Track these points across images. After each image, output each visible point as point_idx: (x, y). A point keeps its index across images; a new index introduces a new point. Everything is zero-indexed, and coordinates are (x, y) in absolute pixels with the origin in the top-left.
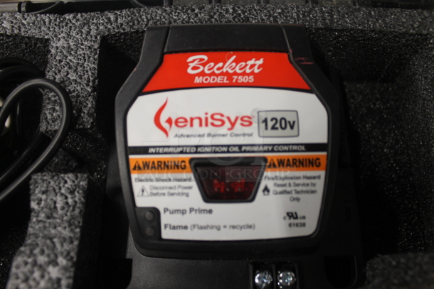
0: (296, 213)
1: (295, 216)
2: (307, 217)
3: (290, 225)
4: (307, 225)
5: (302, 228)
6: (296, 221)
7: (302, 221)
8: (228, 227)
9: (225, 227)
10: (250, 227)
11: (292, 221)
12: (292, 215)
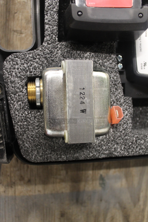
0: (146, 66)
1: (145, 65)
2: (145, 69)
3: (142, 64)
4: (142, 70)
5: (141, 68)
6: (143, 66)
7: (143, 68)
8: (140, 43)
9: (141, 42)
10: (141, 50)
11: (143, 65)
12: (145, 64)
